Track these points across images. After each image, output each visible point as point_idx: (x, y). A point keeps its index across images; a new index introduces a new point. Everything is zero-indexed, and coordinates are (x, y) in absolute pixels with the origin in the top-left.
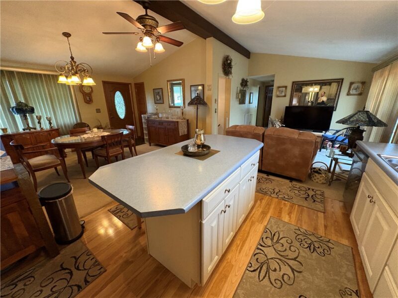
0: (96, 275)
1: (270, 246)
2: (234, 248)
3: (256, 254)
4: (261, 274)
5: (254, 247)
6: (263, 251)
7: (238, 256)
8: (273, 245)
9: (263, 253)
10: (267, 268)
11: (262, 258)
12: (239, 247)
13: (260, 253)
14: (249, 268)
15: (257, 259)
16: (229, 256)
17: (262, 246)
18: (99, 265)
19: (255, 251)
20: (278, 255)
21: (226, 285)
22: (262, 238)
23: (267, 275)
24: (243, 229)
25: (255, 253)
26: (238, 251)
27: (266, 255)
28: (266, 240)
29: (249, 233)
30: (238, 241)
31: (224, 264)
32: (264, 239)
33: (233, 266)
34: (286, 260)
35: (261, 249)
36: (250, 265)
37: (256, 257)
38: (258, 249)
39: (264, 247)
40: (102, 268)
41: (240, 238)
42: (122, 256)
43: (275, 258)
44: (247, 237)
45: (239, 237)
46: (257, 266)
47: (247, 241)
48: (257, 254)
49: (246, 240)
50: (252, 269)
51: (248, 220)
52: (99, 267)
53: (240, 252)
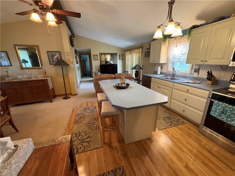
0: (123, 172)
18: (116, 170)
40: (120, 168)
42: (119, 157)
52: (118, 170)
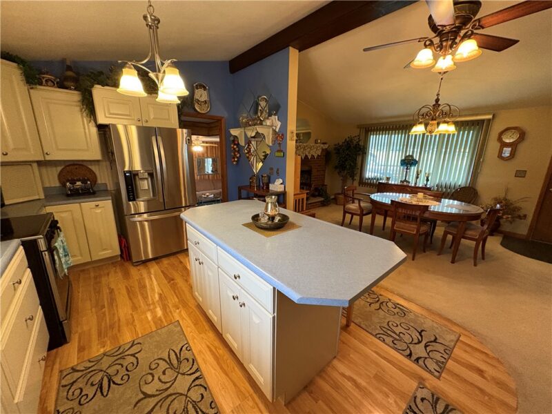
1: (189, 390)
2: (217, 343)
3: (193, 362)
4: (174, 354)
5: (203, 367)
6: (190, 374)
7: (205, 343)
8: (187, 396)
9: (189, 373)
10: (172, 365)
11: (185, 367)
12: (214, 350)
13: (191, 369)
14: (187, 345)
15: (188, 361)
16: (211, 335)
17: (197, 378)
19: (198, 364)
20: (172, 392)
21: (190, 321)
22: (205, 388)
23: (168, 360)
24: (236, 368)
25: (195, 364)
26: (211, 346)
27: (183, 374)
28: (200, 392)
29: (227, 374)
30: (222, 351)
31: (207, 327)
32: (202, 390)
33: (200, 333)
34: (160, 397)
35: (194, 373)
36: (188, 349)
37: (191, 361)
38: (197, 370)
39: (194, 380)
41: (225, 357)
43: (173, 384)
44: (222, 368)
45: (227, 356)
46: (182, 355)
47: (215, 363)
48: (193, 365)
49: (219, 363)
50: (184, 348)
51: (252, 391)
53: (208, 347)
